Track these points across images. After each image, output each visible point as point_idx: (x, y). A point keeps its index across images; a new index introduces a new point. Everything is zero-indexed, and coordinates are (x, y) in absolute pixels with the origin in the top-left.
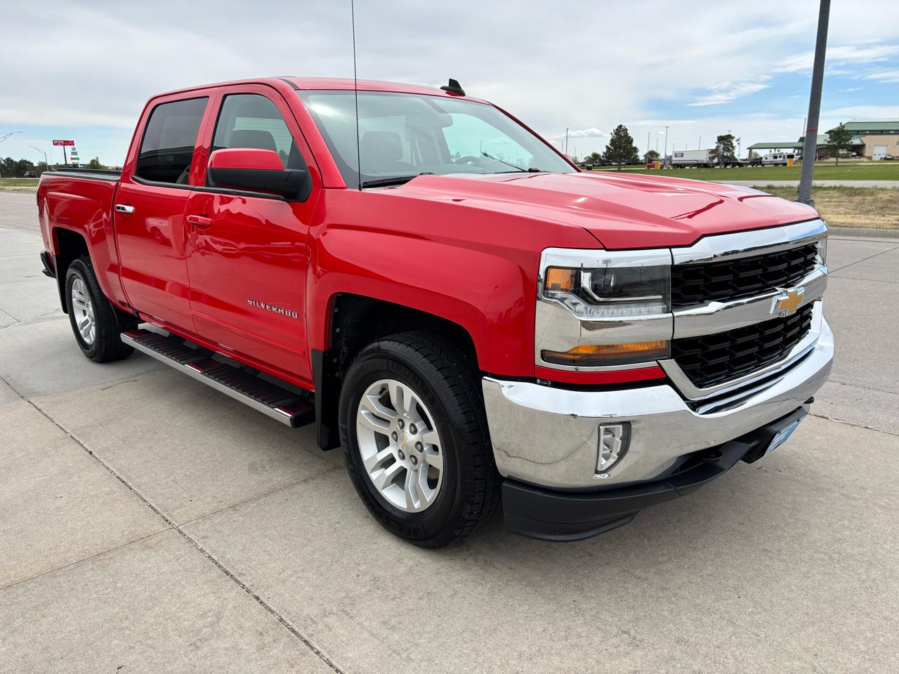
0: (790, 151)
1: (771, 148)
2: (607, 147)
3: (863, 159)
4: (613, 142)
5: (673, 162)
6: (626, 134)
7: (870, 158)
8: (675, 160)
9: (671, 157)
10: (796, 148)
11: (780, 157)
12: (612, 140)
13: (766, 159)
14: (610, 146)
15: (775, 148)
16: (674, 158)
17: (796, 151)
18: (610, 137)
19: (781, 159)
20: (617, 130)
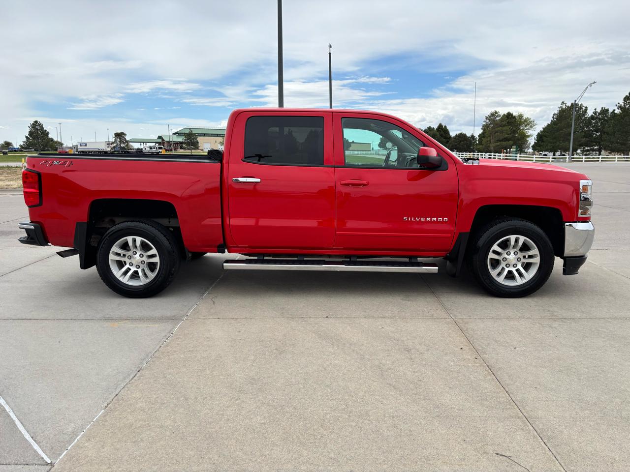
0: (153, 144)
1: (141, 142)
2: (27, 137)
3: (199, 151)
4: (31, 133)
5: (79, 150)
6: (42, 128)
7: (202, 150)
8: (80, 148)
9: (77, 146)
10: (156, 143)
11: (154, 148)
12: (30, 132)
13: (145, 149)
14: (29, 136)
15: (144, 142)
16: (79, 147)
17: (157, 145)
18: (28, 130)
19: (155, 150)
20: (33, 124)
